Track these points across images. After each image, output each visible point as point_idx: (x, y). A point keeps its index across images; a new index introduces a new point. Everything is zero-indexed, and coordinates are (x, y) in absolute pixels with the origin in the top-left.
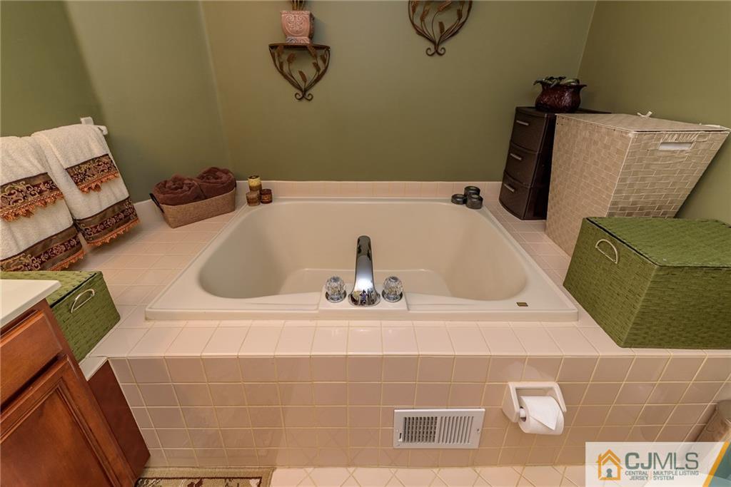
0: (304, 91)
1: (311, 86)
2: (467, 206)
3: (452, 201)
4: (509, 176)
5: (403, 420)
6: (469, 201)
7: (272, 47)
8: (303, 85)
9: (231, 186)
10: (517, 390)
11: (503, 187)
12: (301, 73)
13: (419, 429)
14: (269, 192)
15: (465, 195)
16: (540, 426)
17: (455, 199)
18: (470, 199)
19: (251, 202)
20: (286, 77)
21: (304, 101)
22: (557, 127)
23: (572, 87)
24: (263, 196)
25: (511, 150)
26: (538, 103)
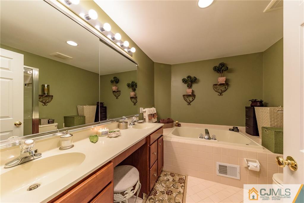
0: (189, 103)
1: (191, 102)
2: (235, 131)
3: (229, 130)
4: (247, 125)
5: (219, 165)
6: (234, 130)
7: (184, 96)
8: (189, 102)
9: (173, 122)
10: (247, 160)
11: (246, 127)
12: (189, 100)
13: (223, 169)
14: (180, 124)
15: (233, 129)
16: (253, 167)
17: (230, 130)
18: (235, 130)
19: (176, 126)
20: (186, 101)
21: (189, 105)
22: (255, 110)
23: (259, 101)
24: (179, 125)
25: (246, 117)
26: (251, 105)
